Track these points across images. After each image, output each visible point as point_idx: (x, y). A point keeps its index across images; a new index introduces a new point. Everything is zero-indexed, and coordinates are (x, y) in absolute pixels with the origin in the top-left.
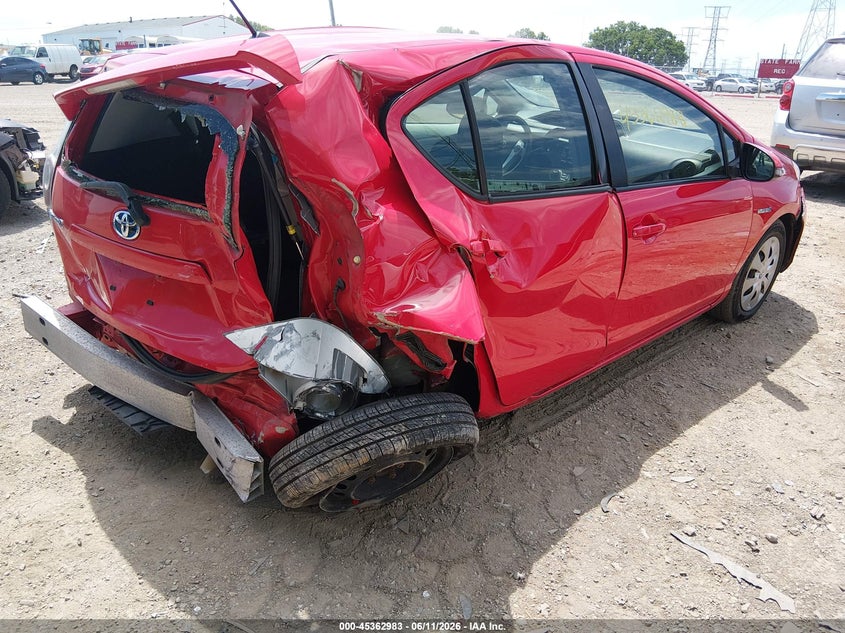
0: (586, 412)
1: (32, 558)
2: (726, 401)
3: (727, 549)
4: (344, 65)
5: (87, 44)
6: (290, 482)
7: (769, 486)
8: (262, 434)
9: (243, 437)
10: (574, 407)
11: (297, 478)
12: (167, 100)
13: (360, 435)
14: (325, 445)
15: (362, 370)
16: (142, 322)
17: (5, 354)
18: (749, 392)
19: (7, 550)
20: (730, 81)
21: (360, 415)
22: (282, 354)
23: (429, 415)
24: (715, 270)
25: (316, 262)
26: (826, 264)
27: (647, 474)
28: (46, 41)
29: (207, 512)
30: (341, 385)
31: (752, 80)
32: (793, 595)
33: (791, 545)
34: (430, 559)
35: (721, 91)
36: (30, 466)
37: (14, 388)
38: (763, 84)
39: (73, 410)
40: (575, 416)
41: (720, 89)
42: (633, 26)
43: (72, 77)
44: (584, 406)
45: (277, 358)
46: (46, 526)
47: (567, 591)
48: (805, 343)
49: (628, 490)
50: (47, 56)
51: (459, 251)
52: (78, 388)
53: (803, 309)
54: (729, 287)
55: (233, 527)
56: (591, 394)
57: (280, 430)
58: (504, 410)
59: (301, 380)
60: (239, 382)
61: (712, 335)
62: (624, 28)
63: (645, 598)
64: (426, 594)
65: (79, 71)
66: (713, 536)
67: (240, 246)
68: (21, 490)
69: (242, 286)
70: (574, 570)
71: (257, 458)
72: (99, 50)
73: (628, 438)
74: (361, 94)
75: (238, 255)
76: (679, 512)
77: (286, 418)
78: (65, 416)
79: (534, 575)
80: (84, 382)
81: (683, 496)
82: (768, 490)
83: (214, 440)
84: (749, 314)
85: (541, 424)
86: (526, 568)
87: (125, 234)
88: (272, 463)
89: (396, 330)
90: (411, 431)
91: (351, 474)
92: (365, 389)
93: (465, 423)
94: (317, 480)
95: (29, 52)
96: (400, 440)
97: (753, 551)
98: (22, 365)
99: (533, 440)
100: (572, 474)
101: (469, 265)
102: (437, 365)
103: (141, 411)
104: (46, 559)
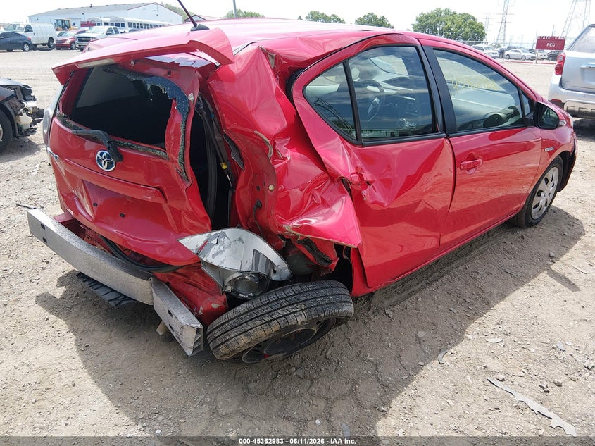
0: (425, 292)
1: (40, 394)
2: (523, 284)
3: (527, 390)
4: (262, 50)
5: (60, 22)
6: (223, 343)
7: (554, 346)
8: (202, 308)
9: (187, 310)
10: (416, 288)
11: (228, 340)
12: (136, 73)
13: (273, 311)
14: (248, 318)
15: (273, 264)
16: (117, 229)
17: (14, 247)
18: (538, 278)
19: (23, 389)
20: (516, 51)
21: (273, 297)
22: (217, 253)
23: (322, 297)
24: (512, 191)
25: (241, 188)
26: (588, 185)
27: (470, 337)
28: (31, 21)
29: (162, 362)
30: (258, 275)
31: (531, 51)
32: (574, 424)
33: (571, 388)
34: (320, 397)
35: (509, 58)
36: (36, 328)
37: (22, 272)
38: (539, 54)
39: (64, 289)
40: (417, 295)
41: (509, 57)
42: (447, 12)
43: (50, 46)
44: (423, 288)
45: (214, 256)
46: (49, 372)
47: (417, 420)
48: (576, 242)
49: (457, 348)
50: (32, 31)
51: (342, 181)
52: (66, 272)
53: (574, 218)
54: (524, 203)
55: (180, 373)
56: (427, 279)
57: (215, 306)
58: (369, 291)
59: (230, 272)
60: (185, 271)
61: (511, 236)
62: (441, 13)
63: (471, 425)
64: (318, 422)
65: (54, 42)
66: (517, 381)
67: (190, 178)
68: (30, 346)
69: (190, 205)
70: (421, 406)
71: (199, 325)
72: (69, 27)
73: (455, 311)
74: (274, 70)
75: (188, 184)
76: (493, 364)
77: (219, 298)
78: (59, 293)
79: (393, 409)
80: (71, 268)
81: (495, 352)
82: (554, 348)
83: (167, 312)
84: (536, 221)
85: (394, 300)
86: (387, 404)
87: (104, 167)
88: (209, 329)
89: (297, 237)
90: (309, 308)
91: (267, 338)
92: (275, 278)
93: (345, 302)
94: (243, 341)
95: (19, 28)
96: (301, 315)
97: (545, 392)
98: (26, 255)
99: (388, 312)
100: (417, 337)
101: (350, 191)
102: (326, 261)
103: (115, 291)
104: (51, 395)
